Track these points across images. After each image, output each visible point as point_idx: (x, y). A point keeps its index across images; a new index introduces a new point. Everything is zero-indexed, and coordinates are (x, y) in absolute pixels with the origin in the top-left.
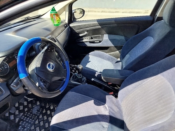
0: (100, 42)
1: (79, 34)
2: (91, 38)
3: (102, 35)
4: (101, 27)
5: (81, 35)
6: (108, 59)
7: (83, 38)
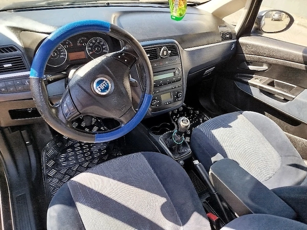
0: (286, 100)
1: (249, 63)
2: (268, 82)
3: (299, 88)
4: (304, 69)
5: (251, 67)
6: (279, 148)
7: (254, 76)
